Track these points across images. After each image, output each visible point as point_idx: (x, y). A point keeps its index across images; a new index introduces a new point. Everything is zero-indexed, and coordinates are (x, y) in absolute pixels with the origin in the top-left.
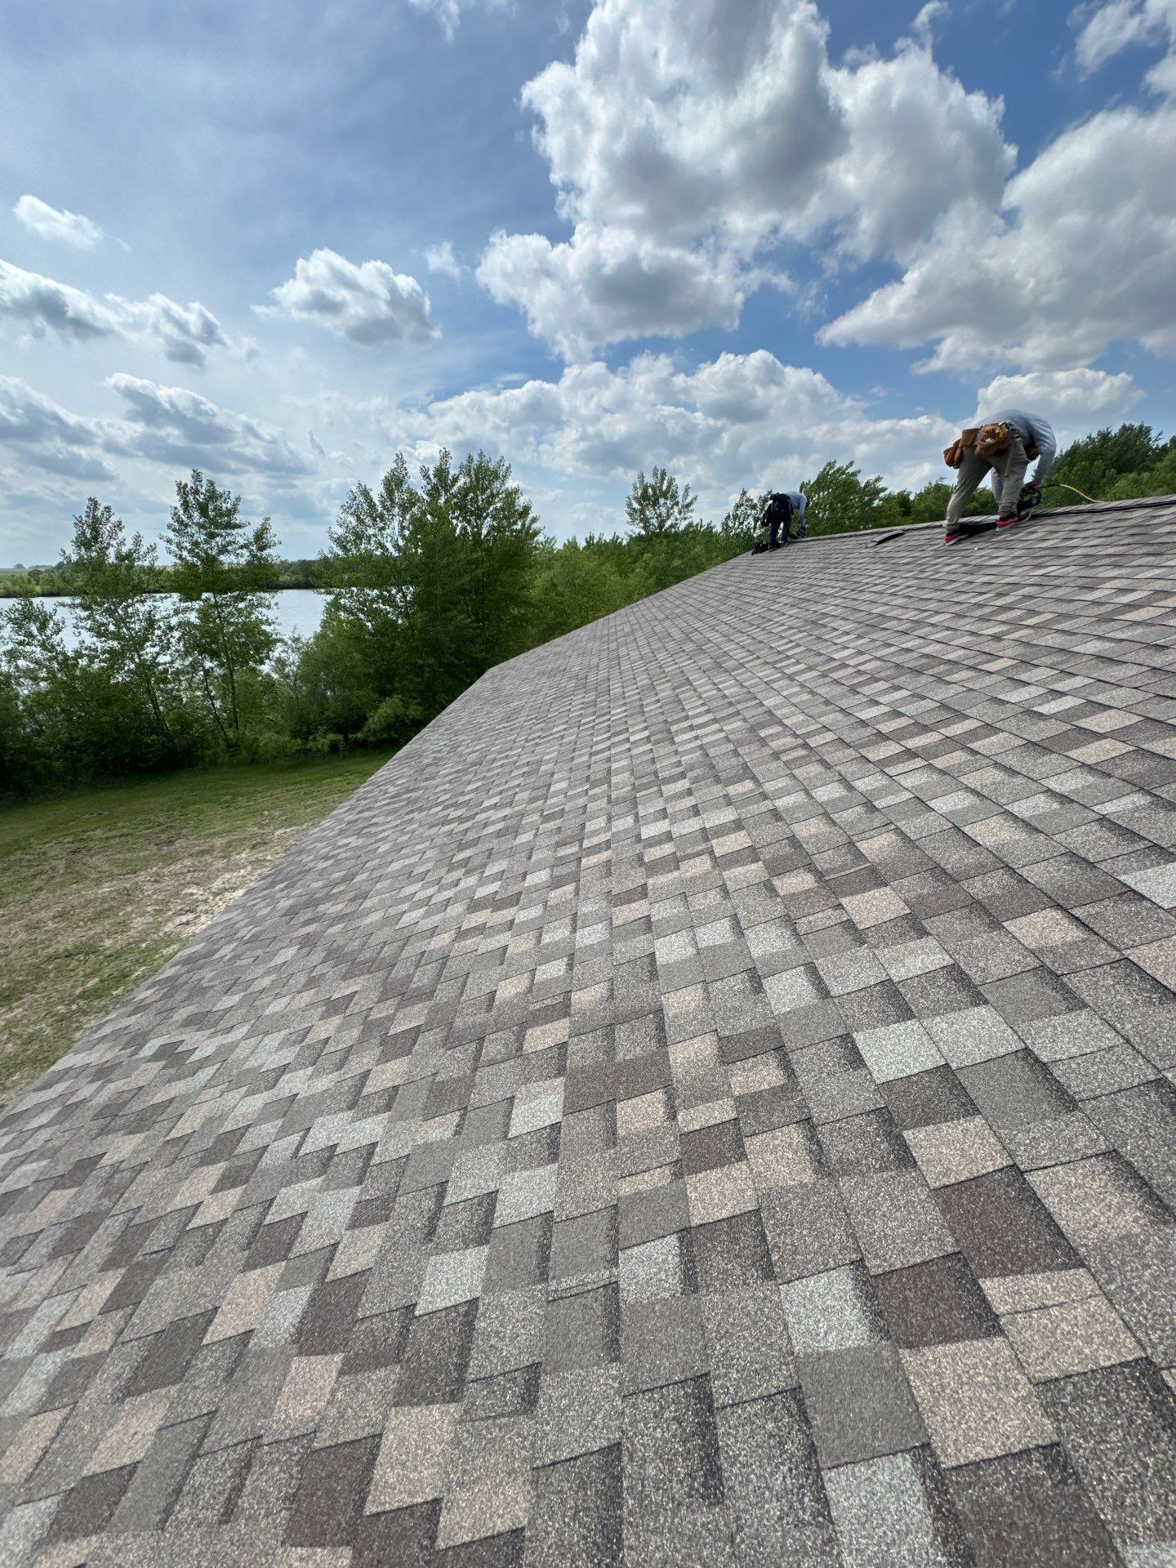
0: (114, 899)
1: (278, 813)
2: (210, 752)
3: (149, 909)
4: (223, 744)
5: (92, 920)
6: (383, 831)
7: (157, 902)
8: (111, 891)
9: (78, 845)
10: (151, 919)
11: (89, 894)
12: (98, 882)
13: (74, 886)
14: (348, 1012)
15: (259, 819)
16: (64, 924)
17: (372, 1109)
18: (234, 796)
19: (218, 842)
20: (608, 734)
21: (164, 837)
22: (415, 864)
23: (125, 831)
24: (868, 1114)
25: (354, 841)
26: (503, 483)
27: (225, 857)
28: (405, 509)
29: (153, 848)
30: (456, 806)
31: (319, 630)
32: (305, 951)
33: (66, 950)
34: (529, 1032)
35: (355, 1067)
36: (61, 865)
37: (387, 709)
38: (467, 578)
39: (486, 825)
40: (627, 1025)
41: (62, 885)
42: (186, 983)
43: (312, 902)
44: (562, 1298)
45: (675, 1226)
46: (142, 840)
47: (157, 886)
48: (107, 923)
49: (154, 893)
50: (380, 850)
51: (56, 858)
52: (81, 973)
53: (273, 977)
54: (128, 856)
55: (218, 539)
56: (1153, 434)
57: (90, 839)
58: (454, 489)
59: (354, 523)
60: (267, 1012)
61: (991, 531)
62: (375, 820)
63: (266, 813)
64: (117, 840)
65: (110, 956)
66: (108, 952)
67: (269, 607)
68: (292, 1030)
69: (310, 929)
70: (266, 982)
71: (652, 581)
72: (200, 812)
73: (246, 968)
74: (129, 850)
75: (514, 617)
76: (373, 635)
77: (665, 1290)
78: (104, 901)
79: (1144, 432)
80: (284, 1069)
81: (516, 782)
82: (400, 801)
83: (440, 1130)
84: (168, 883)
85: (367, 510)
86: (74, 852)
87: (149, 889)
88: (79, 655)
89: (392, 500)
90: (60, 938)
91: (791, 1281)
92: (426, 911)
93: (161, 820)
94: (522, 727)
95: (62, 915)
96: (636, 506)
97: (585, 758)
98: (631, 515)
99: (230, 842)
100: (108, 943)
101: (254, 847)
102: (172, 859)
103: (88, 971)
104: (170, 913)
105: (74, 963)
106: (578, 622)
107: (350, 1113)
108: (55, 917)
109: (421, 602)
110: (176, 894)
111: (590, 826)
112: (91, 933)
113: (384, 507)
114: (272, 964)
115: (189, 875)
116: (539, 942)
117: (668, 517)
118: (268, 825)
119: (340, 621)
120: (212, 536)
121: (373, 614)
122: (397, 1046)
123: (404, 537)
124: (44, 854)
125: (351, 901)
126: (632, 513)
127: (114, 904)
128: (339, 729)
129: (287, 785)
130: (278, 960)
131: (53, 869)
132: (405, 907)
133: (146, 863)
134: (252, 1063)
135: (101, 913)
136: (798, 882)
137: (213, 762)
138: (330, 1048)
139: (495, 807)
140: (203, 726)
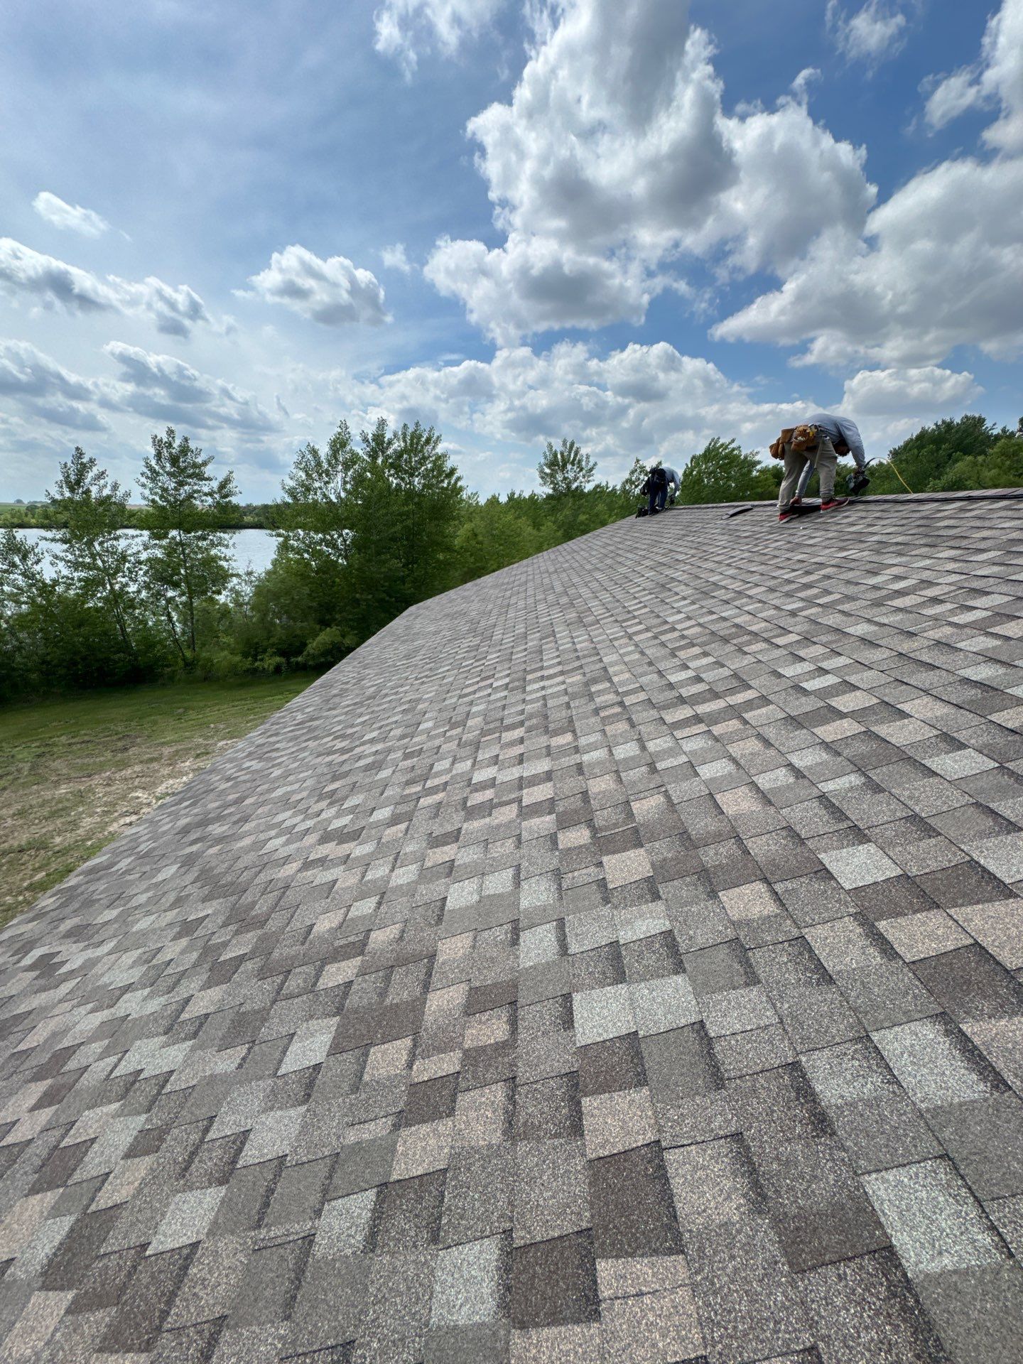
0: (68, 800)
1: (222, 726)
2: (169, 669)
3: (98, 810)
4: (181, 663)
5: (46, 819)
6: (282, 756)
7: (105, 804)
8: (67, 793)
9: (43, 749)
10: (99, 820)
11: (47, 795)
12: (57, 784)
13: (35, 787)
14: (195, 935)
15: (206, 731)
16: (21, 822)
17: (183, 1035)
18: (186, 709)
19: (167, 751)
20: (478, 679)
21: (120, 744)
22: (294, 792)
23: (86, 738)
24: (561, 1076)
25: (255, 765)
26: (434, 448)
27: (171, 765)
28: (347, 467)
29: (109, 755)
30: (343, 737)
31: (270, 567)
32: (183, 870)
33: (20, 846)
34: (327, 968)
35: (183, 992)
36: (27, 767)
37: (325, 637)
38: (399, 527)
39: (359, 758)
40: (404, 968)
41: (24, 785)
42: (82, 893)
43: (204, 822)
44: (265, 1248)
45: (377, 1180)
46: (100, 747)
47: (108, 789)
48: (59, 822)
49: (104, 796)
50: (273, 775)
51: (21, 761)
52: (31, 867)
53: (150, 894)
54: (86, 761)
55: (186, 487)
56: (988, 424)
57: (54, 745)
58: (390, 451)
59: (304, 477)
60: (134, 930)
61: (816, 514)
62: (277, 746)
63: (212, 726)
64: (79, 746)
65: (58, 852)
66: (57, 849)
67: (227, 546)
68: (147, 949)
69: (194, 848)
70: (143, 898)
71: (559, 534)
72: (155, 723)
73: (132, 883)
74: (88, 756)
75: (438, 561)
76: (317, 573)
77: (351, 1246)
78: (60, 801)
79: (981, 421)
80: (128, 988)
81: (394, 719)
82: (303, 728)
83: (226, 1063)
84: (118, 787)
85: (314, 467)
86: (39, 756)
87: (100, 791)
88: (55, 582)
89: (337, 460)
90: (16, 834)
91: (450, 1247)
92: (287, 840)
93: (120, 729)
94: (416, 665)
95: (21, 813)
96: (548, 471)
97: (454, 700)
98: (542, 478)
99: (177, 751)
100: (58, 840)
101: (198, 756)
102: (124, 764)
103: (37, 865)
104: (116, 814)
105: (26, 858)
106: (495, 567)
107: (163, 1038)
108: (14, 815)
109: (359, 545)
110: (124, 797)
111: (437, 767)
112: (44, 830)
113: (330, 464)
114: (154, 881)
115: (138, 780)
116: (363, 877)
117: (575, 480)
118: (212, 737)
119: (289, 560)
120: (181, 484)
121: (317, 554)
122: (221, 973)
123: (345, 490)
124: (13, 756)
125: (235, 823)
126: (543, 476)
127: (68, 804)
128: (282, 653)
129: (233, 701)
130: (160, 877)
131: (19, 771)
132: (273, 833)
133: (101, 768)
134: (105, 979)
135: (56, 812)
136: (578, 836)
137: (171, 678)
138: (170, 971)
139: (372, 741)
140: (165, 647)
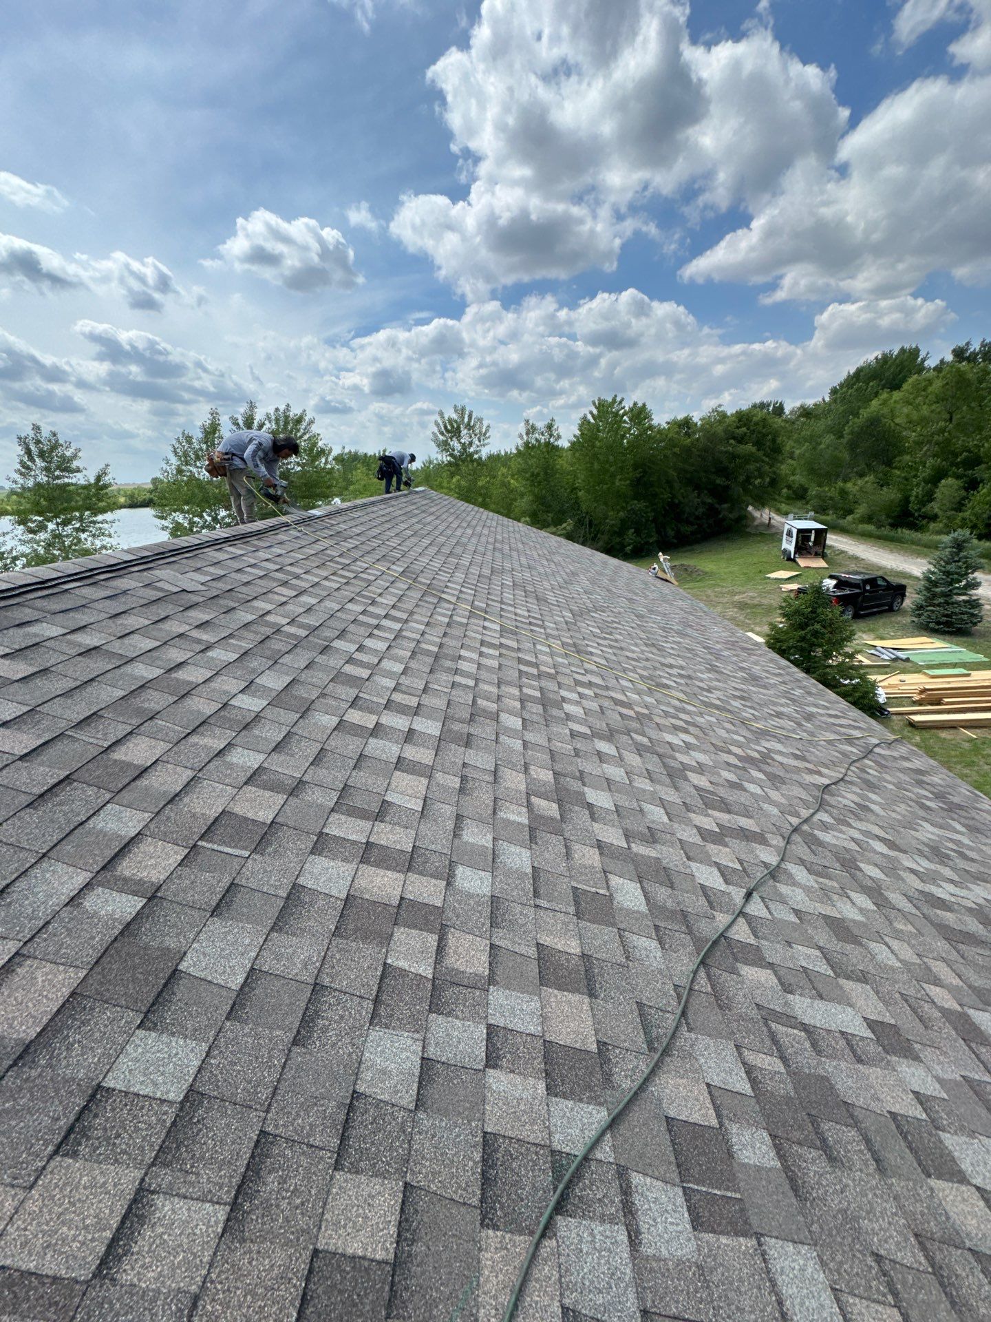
26: (307, 429)
56: (922, 354)
79: (915, 352)
96: (441, 438)
98: (436, 446)
117: (471, 444)
126: (438, 444)
